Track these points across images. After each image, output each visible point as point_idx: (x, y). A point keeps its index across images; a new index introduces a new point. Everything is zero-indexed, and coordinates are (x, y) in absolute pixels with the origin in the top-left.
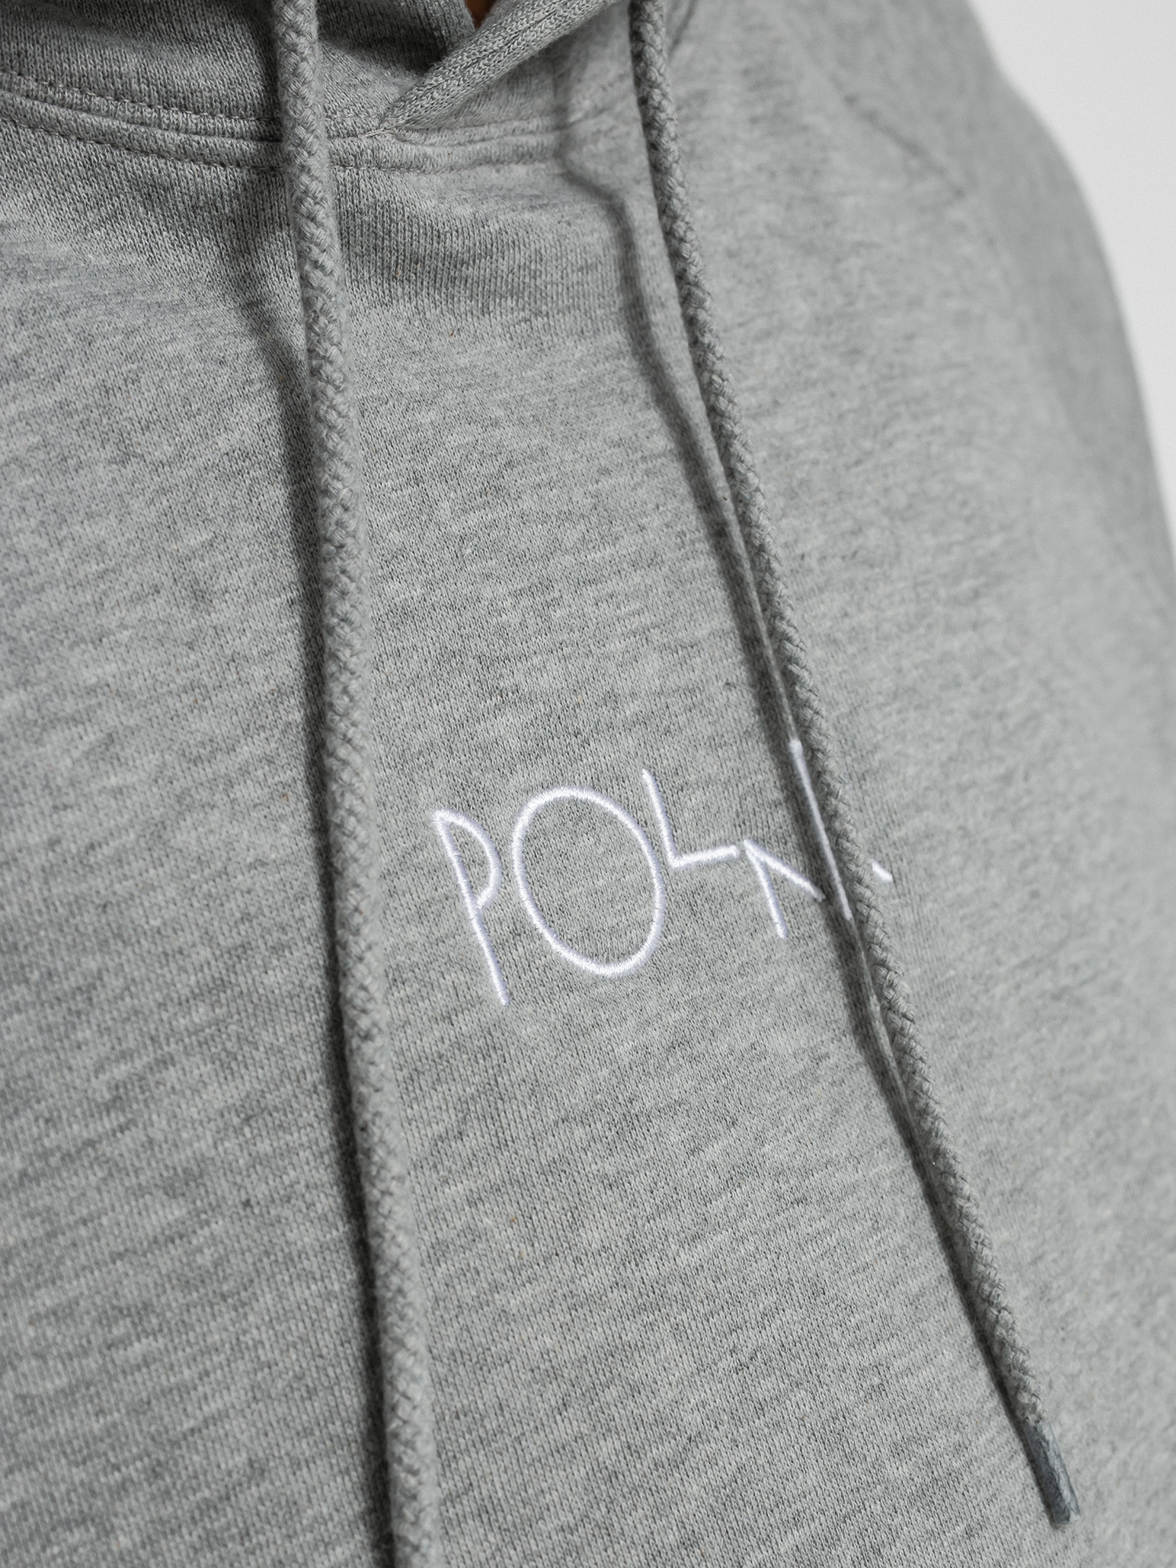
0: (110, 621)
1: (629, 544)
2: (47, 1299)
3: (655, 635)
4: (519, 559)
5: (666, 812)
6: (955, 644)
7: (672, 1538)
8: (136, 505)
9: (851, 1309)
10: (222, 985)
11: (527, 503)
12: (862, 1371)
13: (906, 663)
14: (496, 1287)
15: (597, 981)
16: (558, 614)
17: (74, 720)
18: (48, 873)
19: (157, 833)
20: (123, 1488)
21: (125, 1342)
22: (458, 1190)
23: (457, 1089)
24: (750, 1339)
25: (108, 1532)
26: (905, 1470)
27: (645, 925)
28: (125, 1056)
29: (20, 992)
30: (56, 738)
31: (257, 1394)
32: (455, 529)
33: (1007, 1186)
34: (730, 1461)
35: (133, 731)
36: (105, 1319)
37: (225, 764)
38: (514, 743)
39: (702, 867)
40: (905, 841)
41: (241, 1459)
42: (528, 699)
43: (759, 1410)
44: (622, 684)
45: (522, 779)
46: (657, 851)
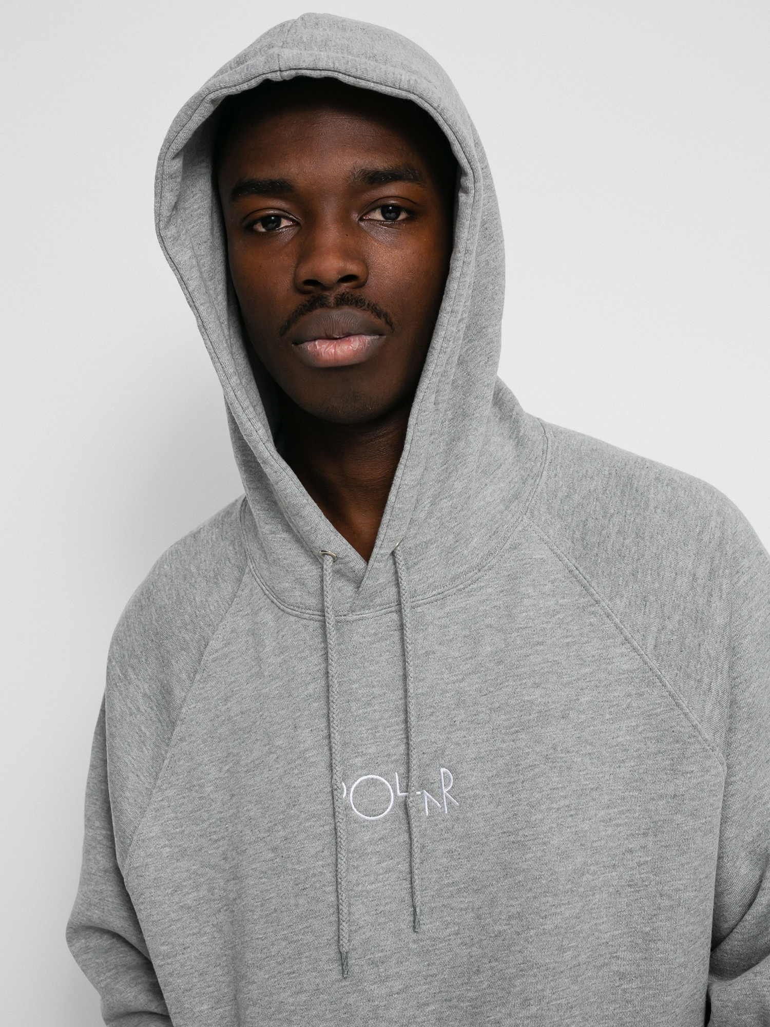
0: (282, 732)
4: (371, 721)
5: (399, 783)
6: (504, 746)
11: (376, 707)
13: (482, 750)
14: (324, 885)
15: (365, 821)
16: (378, 735)
17: (274, 753)
19: (281, 778)
21: (262, 879)
22: (320, 863)
23: (323, 842)
24: (382, 908)
26: (415, 946)
27: (385, 810)
29: (260, 806)
31: (278, 895)
33: (475, 888)
34: (368, 934)
35: (282, 756)
37: (293, 765)
38: (359, 765)
40: (464, 798)
41: (274, 907)
42: (365, 755)
43: (379, 924)
44: (392, 751)
45: (359, 773)
46: (395, 792)
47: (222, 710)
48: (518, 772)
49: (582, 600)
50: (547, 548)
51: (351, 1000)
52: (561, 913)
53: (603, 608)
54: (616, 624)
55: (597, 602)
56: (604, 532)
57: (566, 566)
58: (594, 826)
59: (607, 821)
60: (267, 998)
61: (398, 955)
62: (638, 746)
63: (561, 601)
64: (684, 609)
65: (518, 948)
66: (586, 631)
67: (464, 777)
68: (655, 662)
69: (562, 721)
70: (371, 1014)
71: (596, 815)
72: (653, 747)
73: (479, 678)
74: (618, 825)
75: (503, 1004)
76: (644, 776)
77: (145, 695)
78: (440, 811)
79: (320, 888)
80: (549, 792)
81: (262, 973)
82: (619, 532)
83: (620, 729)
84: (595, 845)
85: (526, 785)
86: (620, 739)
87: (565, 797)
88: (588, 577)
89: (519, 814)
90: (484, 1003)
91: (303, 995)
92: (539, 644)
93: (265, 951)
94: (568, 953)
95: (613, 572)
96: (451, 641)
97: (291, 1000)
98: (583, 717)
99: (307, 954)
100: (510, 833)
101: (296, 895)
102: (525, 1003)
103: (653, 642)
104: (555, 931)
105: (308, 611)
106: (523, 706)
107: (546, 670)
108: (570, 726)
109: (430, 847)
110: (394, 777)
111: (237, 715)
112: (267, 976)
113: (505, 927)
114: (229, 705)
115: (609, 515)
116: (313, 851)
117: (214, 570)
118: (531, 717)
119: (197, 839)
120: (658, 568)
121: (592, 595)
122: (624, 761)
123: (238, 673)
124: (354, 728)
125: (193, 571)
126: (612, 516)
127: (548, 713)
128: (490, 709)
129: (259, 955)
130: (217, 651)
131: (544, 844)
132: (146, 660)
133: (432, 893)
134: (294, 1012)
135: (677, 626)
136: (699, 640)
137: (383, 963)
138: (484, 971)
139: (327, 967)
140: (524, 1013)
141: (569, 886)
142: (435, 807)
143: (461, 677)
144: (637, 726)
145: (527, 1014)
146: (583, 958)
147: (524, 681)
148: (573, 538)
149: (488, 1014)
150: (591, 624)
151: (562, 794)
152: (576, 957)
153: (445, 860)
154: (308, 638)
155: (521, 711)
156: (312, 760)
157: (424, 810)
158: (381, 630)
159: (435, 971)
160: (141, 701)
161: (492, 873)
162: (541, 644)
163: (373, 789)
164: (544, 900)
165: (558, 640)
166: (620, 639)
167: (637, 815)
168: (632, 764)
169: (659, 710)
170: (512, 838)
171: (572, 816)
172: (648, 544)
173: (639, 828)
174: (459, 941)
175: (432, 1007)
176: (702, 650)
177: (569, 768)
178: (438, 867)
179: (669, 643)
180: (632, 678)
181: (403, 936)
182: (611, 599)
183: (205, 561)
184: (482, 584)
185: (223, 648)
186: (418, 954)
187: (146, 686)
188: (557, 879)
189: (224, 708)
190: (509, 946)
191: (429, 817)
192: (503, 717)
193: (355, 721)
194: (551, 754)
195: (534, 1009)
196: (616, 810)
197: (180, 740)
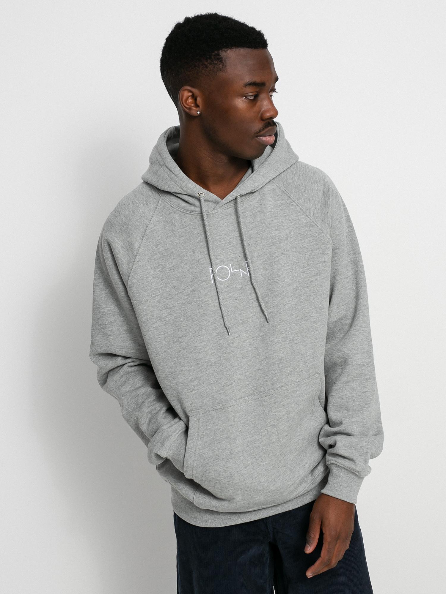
0: (187, 254)
1: (232, 245)
2: (178, 302)
3: (233, 253)
4: (221, 247)
5: (232, 267)
6: (267, 251)
7: (219, 324)
8: (190, 246)
9: (239, 308)
10: (192, 281)
11: (223, 242)
12: (239, 313)
13: (259, 253)
14: (209, 304)
15: (221, 281)
16: (224, 252)
17: (184, 262)
18: (181, 273)
20: (182, 316)
21: (183, 306)
22: (207, 297)
25: (180, 319)
26: (241, 321)
27: (228, 277)
28: (185, 286)
29: (178, 281)
30: (183, 263)
31: (191, 310)
32: (216, 245)
35: (188, 263)
36: (182, 304)
37: (194, 265)
38: (218, 262)
39: (234, 272)
40: (255, 269)
41: (189, 315)
42: (220, 259)
43: (229, 315)
44: (229, 257)
45: (218, 265)
46: (230, 270)
47: (155, 250)
48: (273, 259)
49: (288, 201)
50: (275, 185)
51: (221, 342)
52: (290, 303)
53: (296, 203)
54: (300, 208)
55: (294, 201)
56: (293, 179)
57: (282, 190)
58: (299, 274)
59: (303, 272)
60: (190, 346)
61: (236, 325)
62: (311, 247)
63: (281, 202)
64: (322, 202)
65: (277, 316)
66: (291, 211)
67: (254, 263)
68: (314, 219)
69: (286, 241)
70: (228, 346)
71: (299, 271)
72: (316, 247)
73: (257, 229)
74: (307, 273)
75: (274, 335)
76: (314, 256)
77: (122, 247)
78: (247, 275)
79: (207, 306)
80: (284, 264)
81: (187, 338)
82: (298, 179)
83: (304, 242)
84: (300, 280)
85: (276, 263)
86: (305, 245)
87: (289, 266)
88: (289, 193)
89: (274, 273)
90: (267, 336)
91: (204, 343)
92: (276, 216)
93: (187, 330)
94: (293, 316)
95: (298, 191)
96: (246, 217)
97: (199, 345)
98: (292, 239)
99: (205, 328)
100: (271, 279)
101: (199, 309)
102: (281, 333)
103: (313, 213)
104: (289, 309)
105: (197, 213)
106: (273, 237)
107: (279, 225)
108: (288, 243)
109: (244, 287)
110: (230, 266)
111: (163, 251)
112: (189, 339)
113: (272, 310)
114: (159, 247)
115: (294, 174)
116: (204, 293)
117: (145, 200)
118: (276, 240)
119: (146, 297)
120: (312, 189)
121: (292, 199)
122: (307, 252)
123: (162, 236)
124: (216, 250)
125: (136, 202)
126: (295, 174)
127: (281, 239)
128: (261, 239)
129: (185, 332)
130: (151, 228)
131: (283, 281)
132: (122, 234)
133: (246, 303)
134: (201, 349)
135: (320, 207)
136: (328, 211)
137: (231, 328)
138: (266, 326)
139: (212, 332)
140: (281, 336)
141: (292, 294)
142: (245, 274)
143: (250, 229)
144: (310, 241)
145: (282, 337)
146: (299, 317)
147: (272, 229)
148: (283, 181)
149: (269, 339)
150: (292, 209)
151: (288, 265)
152: (296, 317)
153: (249, 291)
154: (197, 221)
155: (272, 239)
156: (202, 262)
157: (241, 276)
158: (223, 216)
159: (248, 329)
160: (121, 249)
161: (266, 293)
162: (277, 216)
163: (223, 270)
164: (284, 299)
165: (282, 215)
166: (302, 213)
167: (313, 269)
168: (310, 253)
169: (317, 235)
170: (272, 281)
171: (291, 272)
172: (308, 182)
173: (314, 274)
174: (256, 317)
175: (248, 341)
176: (329, 214)
177: (289, 256)
178: (247, 294)
179: (318, 213)
180: (307, 225)
181: (237, 319)
182: (298, 200)
183: (140, 197)
184: (255, 197)
185: (154, 227)
186: (242, 324)
187: (122, 243)
188: (288, 292)
189: (156, 249)
190: (274, 316)
191: (243, 278)
192: (266, 241)
193: (216, 247)
194: (283, 252)
195: (284, 335)
196: (306, 269)
197: (138, 261)
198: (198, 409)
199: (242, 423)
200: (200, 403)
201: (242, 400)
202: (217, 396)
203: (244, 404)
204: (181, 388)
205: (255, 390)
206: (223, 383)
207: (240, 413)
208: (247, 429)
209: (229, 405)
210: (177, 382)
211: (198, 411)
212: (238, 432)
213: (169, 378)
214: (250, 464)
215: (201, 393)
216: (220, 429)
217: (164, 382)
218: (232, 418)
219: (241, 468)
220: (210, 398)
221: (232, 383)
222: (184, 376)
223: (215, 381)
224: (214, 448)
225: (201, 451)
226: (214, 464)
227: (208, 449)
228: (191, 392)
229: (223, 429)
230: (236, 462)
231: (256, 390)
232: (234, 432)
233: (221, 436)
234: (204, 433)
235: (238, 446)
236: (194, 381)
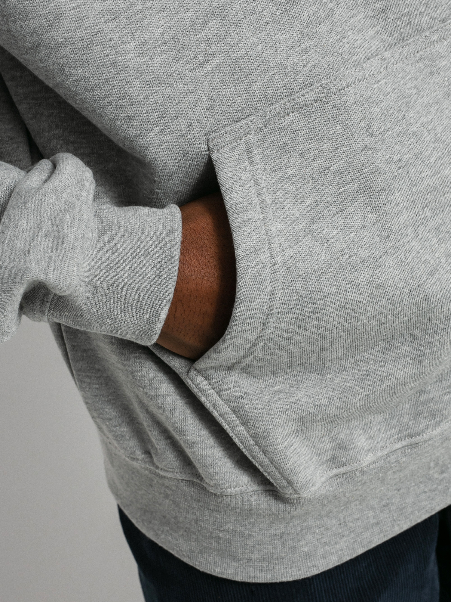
198: (238, 120)
199: (398, 135)
200: (240, 96)
201: (375, 62)
202: (296, 61)
203: (384, 73)
204: (164, 60)
205: (406, 26)
206: (305, 14)
207: (383, 105)
208: (416, 151)
209: (344, 84)
210: (144, 43)
211: (241, 123)
212: (394, 166)
213: (110, 36)
214: (443, 261)
215: (236, 61)
216: (328, 168)
217: (84, 58)
218: (362, 124)
219: (421, 277)
220: (274, 75)
221: (332, 10)
222: (165, 14)
223: (278, 13)
224: (328, 234)
225: (290, 252)
226: (338, 287)
227: (308, 240)
228: (201, 65)
229: (341, 164)
230: (401, 261)
231: (408, 28)
232: (382, 166)
233: (341, 190)
234: (279, 194)
235: (398, 209)
236: (204, 24)
